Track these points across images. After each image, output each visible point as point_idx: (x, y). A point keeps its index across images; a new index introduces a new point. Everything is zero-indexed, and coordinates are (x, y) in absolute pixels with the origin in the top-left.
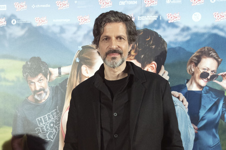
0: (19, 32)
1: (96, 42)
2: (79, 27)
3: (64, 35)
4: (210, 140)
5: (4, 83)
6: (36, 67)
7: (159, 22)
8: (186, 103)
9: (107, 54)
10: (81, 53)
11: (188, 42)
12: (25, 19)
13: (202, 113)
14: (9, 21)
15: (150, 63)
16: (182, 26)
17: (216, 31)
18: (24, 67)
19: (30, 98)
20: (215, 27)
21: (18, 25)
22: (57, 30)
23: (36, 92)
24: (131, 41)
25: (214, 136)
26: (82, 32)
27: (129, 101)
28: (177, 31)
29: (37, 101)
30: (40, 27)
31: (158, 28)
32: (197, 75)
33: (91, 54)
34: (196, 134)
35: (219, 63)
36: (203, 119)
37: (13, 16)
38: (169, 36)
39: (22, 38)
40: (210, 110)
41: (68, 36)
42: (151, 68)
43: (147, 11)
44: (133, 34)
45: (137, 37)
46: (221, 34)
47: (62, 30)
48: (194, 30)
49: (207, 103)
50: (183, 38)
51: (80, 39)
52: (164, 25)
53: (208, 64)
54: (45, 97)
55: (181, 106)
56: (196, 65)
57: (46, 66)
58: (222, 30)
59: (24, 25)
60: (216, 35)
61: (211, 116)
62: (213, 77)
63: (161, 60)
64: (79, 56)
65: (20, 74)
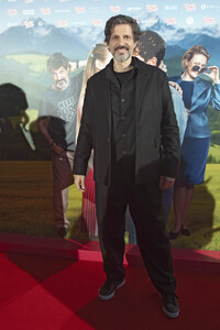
0: (44, 32)
1: (107, 40)
2: (94, 28)
3: (81, 35)
4: (200, 122)
5: (31, 74)
6: (58, 61)
7: (159, 25)
8: (181, 91)
9: (116, 49)
10: (95, 49)
11: (182, 41)
12: (49, 22)
13: (194, 99)
14: (36, 23)
15: (151, 58)
16: (177, 28)
17: (206, 33)
18: (48, 61)
19: (53, 87)
20: (205, 29)
21: (43, 26)
22: (75, 31)
23: (58, 81)
24: (135, 40)
25: (204, 118)
26: (96, 33)
27: (134, 89)
28: (174, 32)
29: (59, 89)
30: (62, 29)
31: (158, 29)
32: (190, 68)
33: (103, 51)
34: (189, 116)
35: (208, 59)
36: (194, 104)
37: (40, 19)
38: (167, 37)
39: (47, 37)
40: (200, 97)
41: (84, 36)
42: (152, 62)
43: (149, 15)
44: (137, 34)
45: (140, 37)
46: (210, 35)
47: (80, 31)
48: (188, 32)
49: (198, 91)
50: (178, 38)
51: (94, 39)
52: (163, 27)
53: (199, 59)
54: (66, 85)
55: (177, 94)
56: (189, 60)
57: (67, 60)
58: (210, 31)
59: (49, 27)
60: (205, 36)
61: (201, 102)
62: (203, 70)
63: (160, 56)
64: (93, 52)
65: (45, 67)
